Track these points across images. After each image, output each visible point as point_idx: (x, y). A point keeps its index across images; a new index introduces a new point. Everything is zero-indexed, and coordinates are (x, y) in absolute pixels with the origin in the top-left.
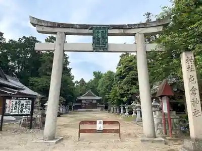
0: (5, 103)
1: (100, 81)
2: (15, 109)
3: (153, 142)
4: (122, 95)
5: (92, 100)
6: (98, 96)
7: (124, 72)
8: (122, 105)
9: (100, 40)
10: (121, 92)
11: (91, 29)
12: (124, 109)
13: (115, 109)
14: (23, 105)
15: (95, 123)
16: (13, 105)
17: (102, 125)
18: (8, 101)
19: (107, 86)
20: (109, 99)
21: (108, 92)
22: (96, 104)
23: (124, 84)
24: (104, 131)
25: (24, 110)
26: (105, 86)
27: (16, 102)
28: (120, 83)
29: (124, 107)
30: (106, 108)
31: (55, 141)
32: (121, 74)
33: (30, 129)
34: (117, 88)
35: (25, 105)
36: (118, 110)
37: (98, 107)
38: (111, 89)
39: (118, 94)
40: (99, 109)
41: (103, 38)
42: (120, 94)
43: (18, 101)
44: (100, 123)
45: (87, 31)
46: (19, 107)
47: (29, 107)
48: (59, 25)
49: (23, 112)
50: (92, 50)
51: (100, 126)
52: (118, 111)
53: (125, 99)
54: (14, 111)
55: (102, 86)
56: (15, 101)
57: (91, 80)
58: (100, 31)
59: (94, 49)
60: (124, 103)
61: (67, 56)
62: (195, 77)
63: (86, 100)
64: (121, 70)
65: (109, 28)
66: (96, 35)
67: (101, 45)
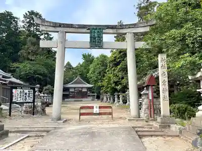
0: (12, 93)
1: (91, 66)
2: (20, 97)
3: (137, 121)
4: (116, 83)
5: (82, 88)
6: (89, 83)
7: (119, 58)
8: (116, 94)
9: (96, 39)
10: (116, 79)
11: (89, 29)
12: (119, 98)
13: (108, 99)
14: (26, 94)
15: (93, 107)
16: (18, 94)
17: (98, 109)
18: (14, 90)
19: (100, 73)
20: (102, 87)
21: (100, 79)
22: (86, 92)
23: (119, 72)
24: (100, 114)
25: (27, 98)
26: (97, 72)
27: (21, 91)
28: (114, 70)
29: (118, 96)
30: (98, 97)
31: (62, 121)
32: (115, 60)
33: (33, 115)
34: (111, 75)
35: (27, 94)
36: (111, 99)
37: (89, 96)
38: (104, 76)
39: (112, 82)
40: (90, 99)
41: (99, 37)
42: (114, 82)
43: (22, 90)
44: (96, 107)
45: (85, 30)
46: (23, 96)
47: (32, 95)
48: (60, 25)
49: (27, 100)
50: (89, 47)
51: (96, 110)
52: (112, 101)
53: (119, 87)
54: (19, 99)
55: (94, 72)
56: (19, 90)
57: (79, 64)
58: (96, 31)
59: (91, 47)
60: (119, 92)
61: (51, 37)
62: (166, 73)
63: (75, 88)
64: (115, 55)
65: (103, 29)
66: (93, 34)
67: (96, 43)
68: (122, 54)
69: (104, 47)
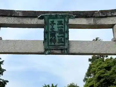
9: (57, 35)
11: (42, 18)
41: (61, 32)
45: (35, 21)
58: (56, 21)
59: (46, 50)
64: (91, 83)
65: (70, 17)
66: (50, 27)
67: (57, 44)
68: (102, 80)
69: (72, 50)
